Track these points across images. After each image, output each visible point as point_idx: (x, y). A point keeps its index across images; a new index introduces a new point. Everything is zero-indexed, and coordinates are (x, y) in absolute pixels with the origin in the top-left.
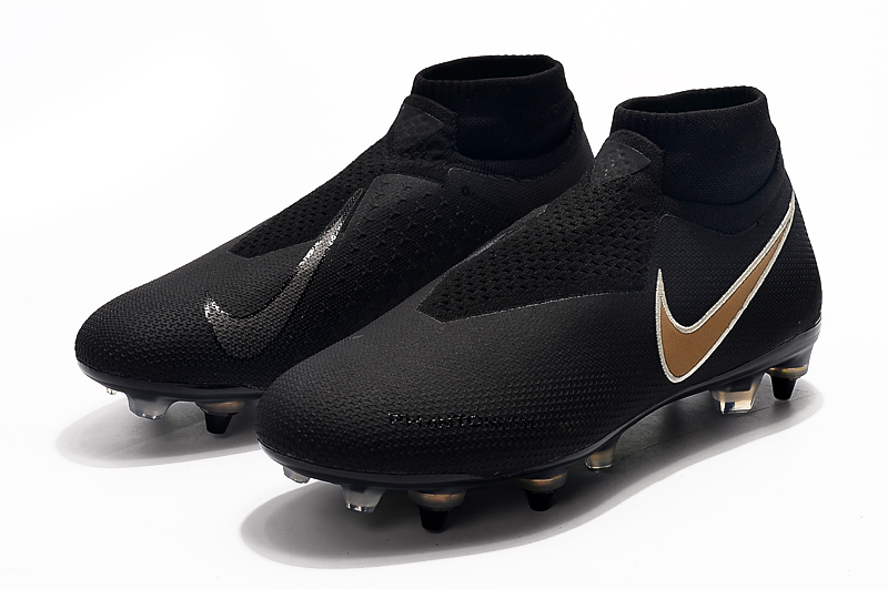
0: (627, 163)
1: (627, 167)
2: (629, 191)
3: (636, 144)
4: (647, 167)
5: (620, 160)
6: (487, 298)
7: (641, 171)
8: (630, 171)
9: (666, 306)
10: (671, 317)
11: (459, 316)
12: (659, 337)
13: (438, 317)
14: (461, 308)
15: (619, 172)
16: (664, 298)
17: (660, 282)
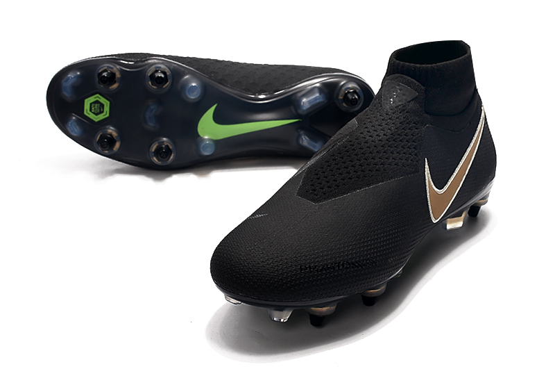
0: (404, 95)
1: (404, 97)
2: (407, 112)
3: (408, 84)
4: (416, 97)
5: (399, 93)
6: (338, 186)
7: (412, 100)
8: (406, 100)
9: (431, 180)
10: (434, 186)
11: (325, 199)
12: (429, 199)
13: (313, 200)
14: (325, 194)
15: (400, 101)
16: (429, 175)
17: (427, 166)
